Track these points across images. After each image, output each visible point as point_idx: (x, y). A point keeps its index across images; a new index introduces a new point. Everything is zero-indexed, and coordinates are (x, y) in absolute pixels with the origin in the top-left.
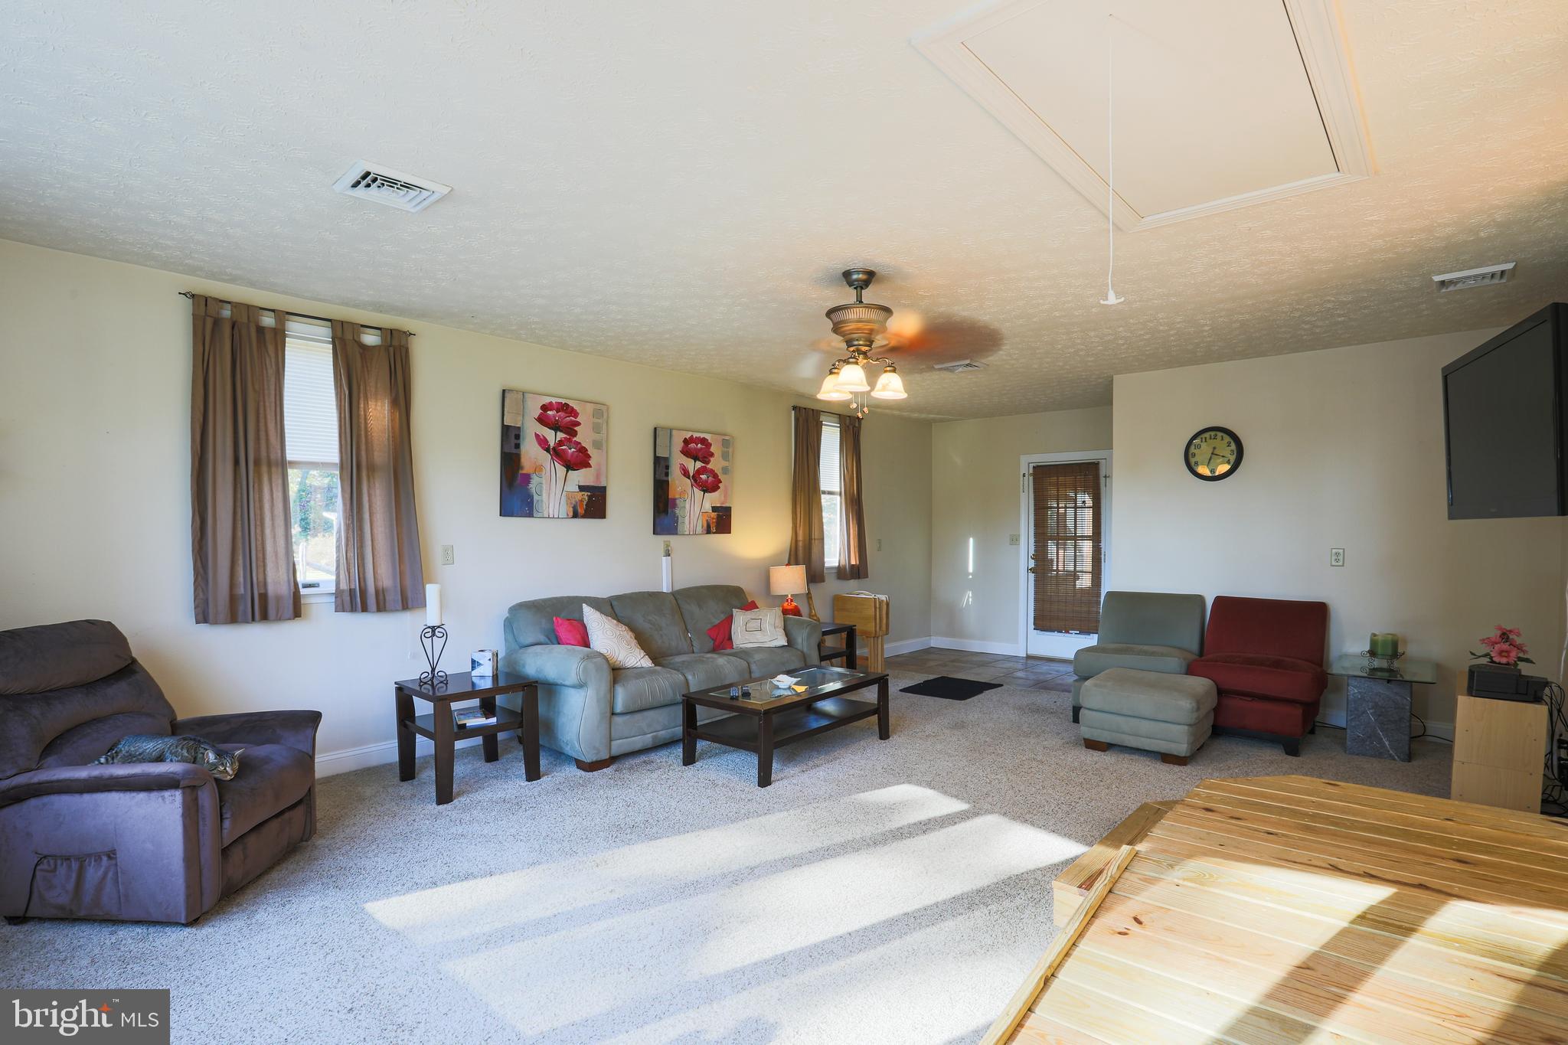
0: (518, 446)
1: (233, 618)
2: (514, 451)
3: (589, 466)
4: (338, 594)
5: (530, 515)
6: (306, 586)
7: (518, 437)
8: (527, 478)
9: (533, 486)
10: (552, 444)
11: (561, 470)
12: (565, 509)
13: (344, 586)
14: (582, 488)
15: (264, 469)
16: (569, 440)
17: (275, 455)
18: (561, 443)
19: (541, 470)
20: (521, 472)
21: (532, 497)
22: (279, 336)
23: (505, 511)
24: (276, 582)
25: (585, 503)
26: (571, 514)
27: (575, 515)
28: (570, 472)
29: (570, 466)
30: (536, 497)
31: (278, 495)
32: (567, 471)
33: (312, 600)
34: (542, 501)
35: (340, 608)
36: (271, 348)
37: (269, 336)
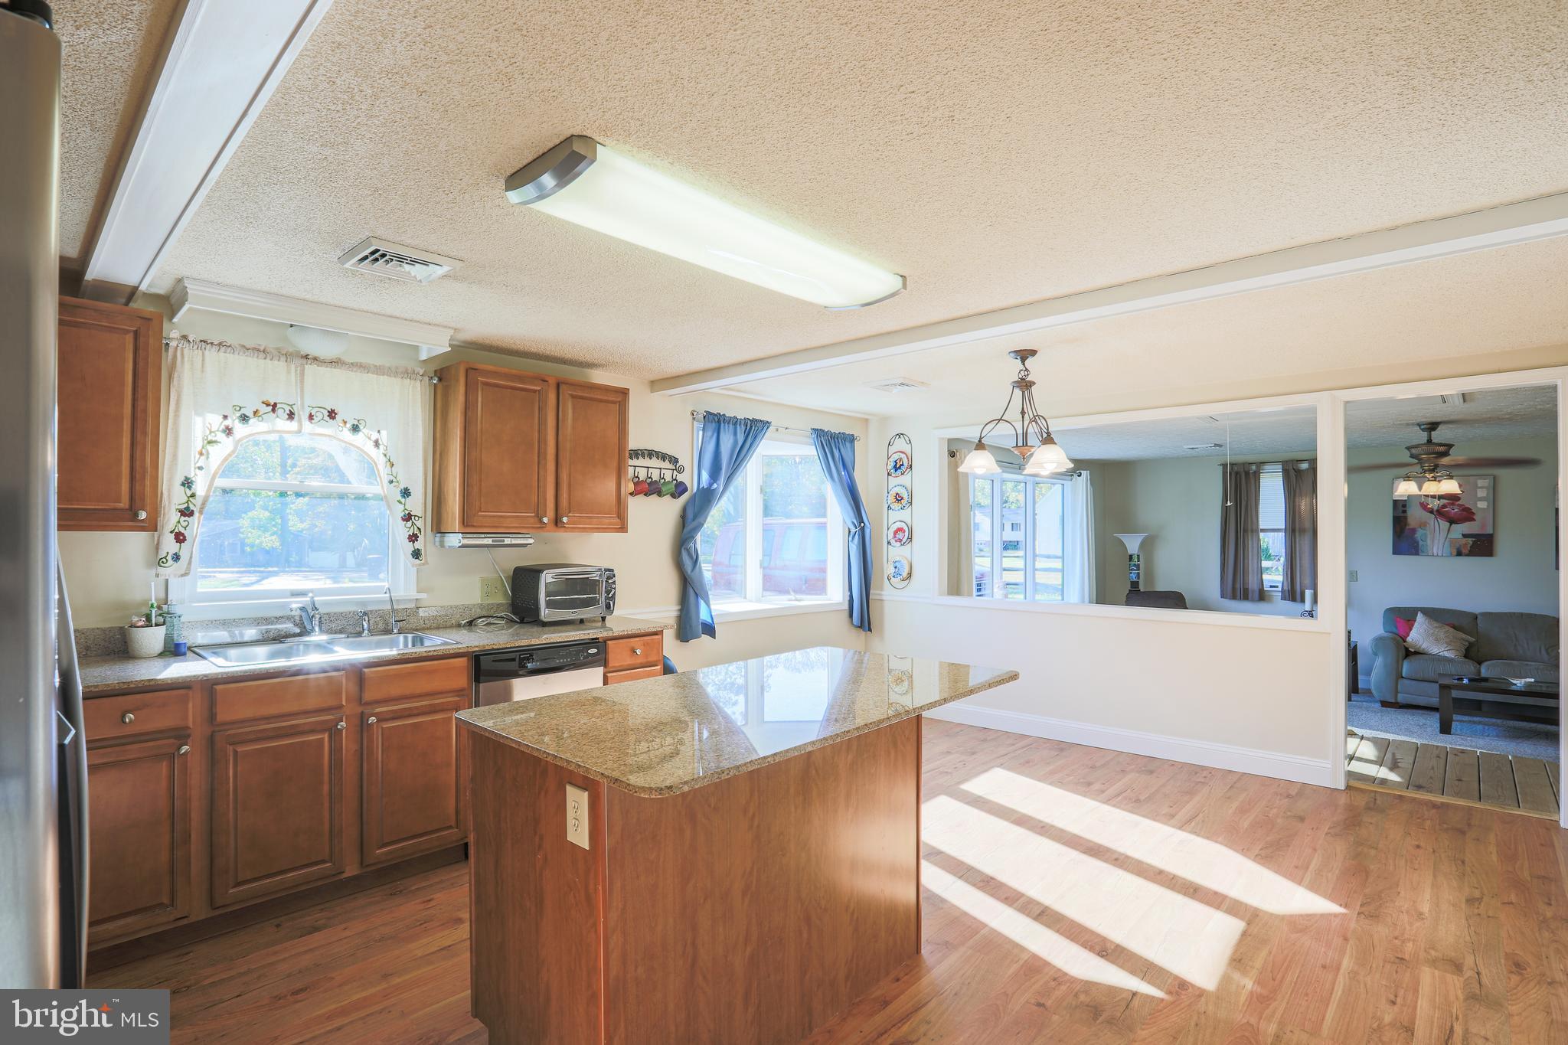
0: (1404, 512)
1: (1234, 597)
2: (1402, 515)
3: (1474, 520)
4: (1283, 591)
5: (1418, 555)
6: (1271, 587)
7: (1404, 506)
8: (1414, 531)
9: (1419, 535)
10: (1435, 508)
11: (1445, 525)
12: (1447, 550)
13: (1286, 588)
14: (1465, 536)
15: (1250, 534)
16: (1453, 504)
17: (1254, 528)
18: (1444, 506)
19: (1425, 526)
20: (1407, 527)
21: (1418, 543)
22: (1257, 475)
23: (1397, 550)
24: (1253, 585)
25: (1469, 545)
26: (1455, 553)
27: (1459, 554)
28: (1453, 525)
29: (1452, 521)
30: (1421, 543)
31: (1255, 545)
32: (1451, 525)
33: (1274, 594)
34: (1427, 545)
35: (1283, 598)
36: (1253, 481)
37: (1251, 476)
